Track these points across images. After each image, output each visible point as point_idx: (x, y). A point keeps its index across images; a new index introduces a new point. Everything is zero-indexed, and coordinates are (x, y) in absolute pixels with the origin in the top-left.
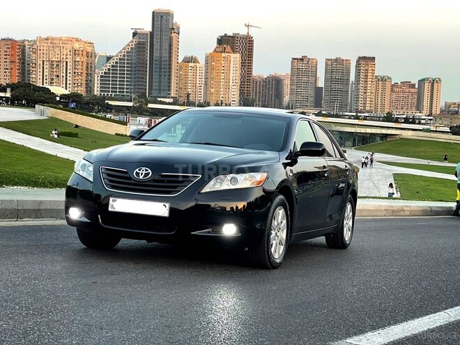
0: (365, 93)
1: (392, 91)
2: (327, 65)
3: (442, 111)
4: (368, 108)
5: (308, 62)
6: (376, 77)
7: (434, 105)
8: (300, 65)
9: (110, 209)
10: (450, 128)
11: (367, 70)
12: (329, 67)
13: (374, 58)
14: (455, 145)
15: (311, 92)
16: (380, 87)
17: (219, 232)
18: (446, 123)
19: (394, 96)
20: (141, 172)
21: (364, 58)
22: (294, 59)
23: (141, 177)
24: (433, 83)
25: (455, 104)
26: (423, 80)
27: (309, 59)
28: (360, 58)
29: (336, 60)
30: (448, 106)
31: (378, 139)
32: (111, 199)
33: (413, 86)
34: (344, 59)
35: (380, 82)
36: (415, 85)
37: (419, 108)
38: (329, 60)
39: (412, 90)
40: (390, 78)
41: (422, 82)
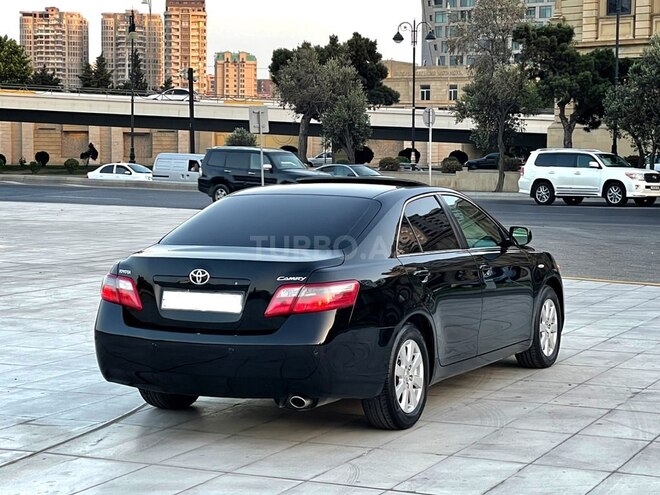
5: (60, 20)
8: (42, 28)
12: (111, 34)
22: (25, 14)
27: (61, 14)
29: (127, 16)
38: (109, 16)
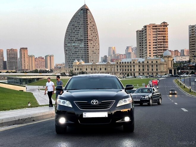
0: (25, 62)
1: (35, 61)
2: (7, 52)
3: (55, 67)
4: (26, 68)
6: (29, 55)
7: (52, 65)
9: (84, 117)
10: (61, 74)
11: (25, 53)
13: (27, 48)
14: (65, 80)
15: (2, 64)
16: (30, 60)
17: (124, 120)
18: (58, 72)
19: (36, 63)
20: (94, 102)
21: (23, 48)
23: (95, 104)
24: (51, 57)
25: (59, 64)
26: (47, 56)
28: (21, 48)
29: (11, 50)
30: (57, 65)
31: (36, 80)
32: (84, 113)
33: (43, 58)
34: (15, 49)
35: (30, 58)
36: (44, 58)
37: (46, 67)
38: (8, 50)
39: (43, 60)
40: (34, 56)
41: (46, 57)
